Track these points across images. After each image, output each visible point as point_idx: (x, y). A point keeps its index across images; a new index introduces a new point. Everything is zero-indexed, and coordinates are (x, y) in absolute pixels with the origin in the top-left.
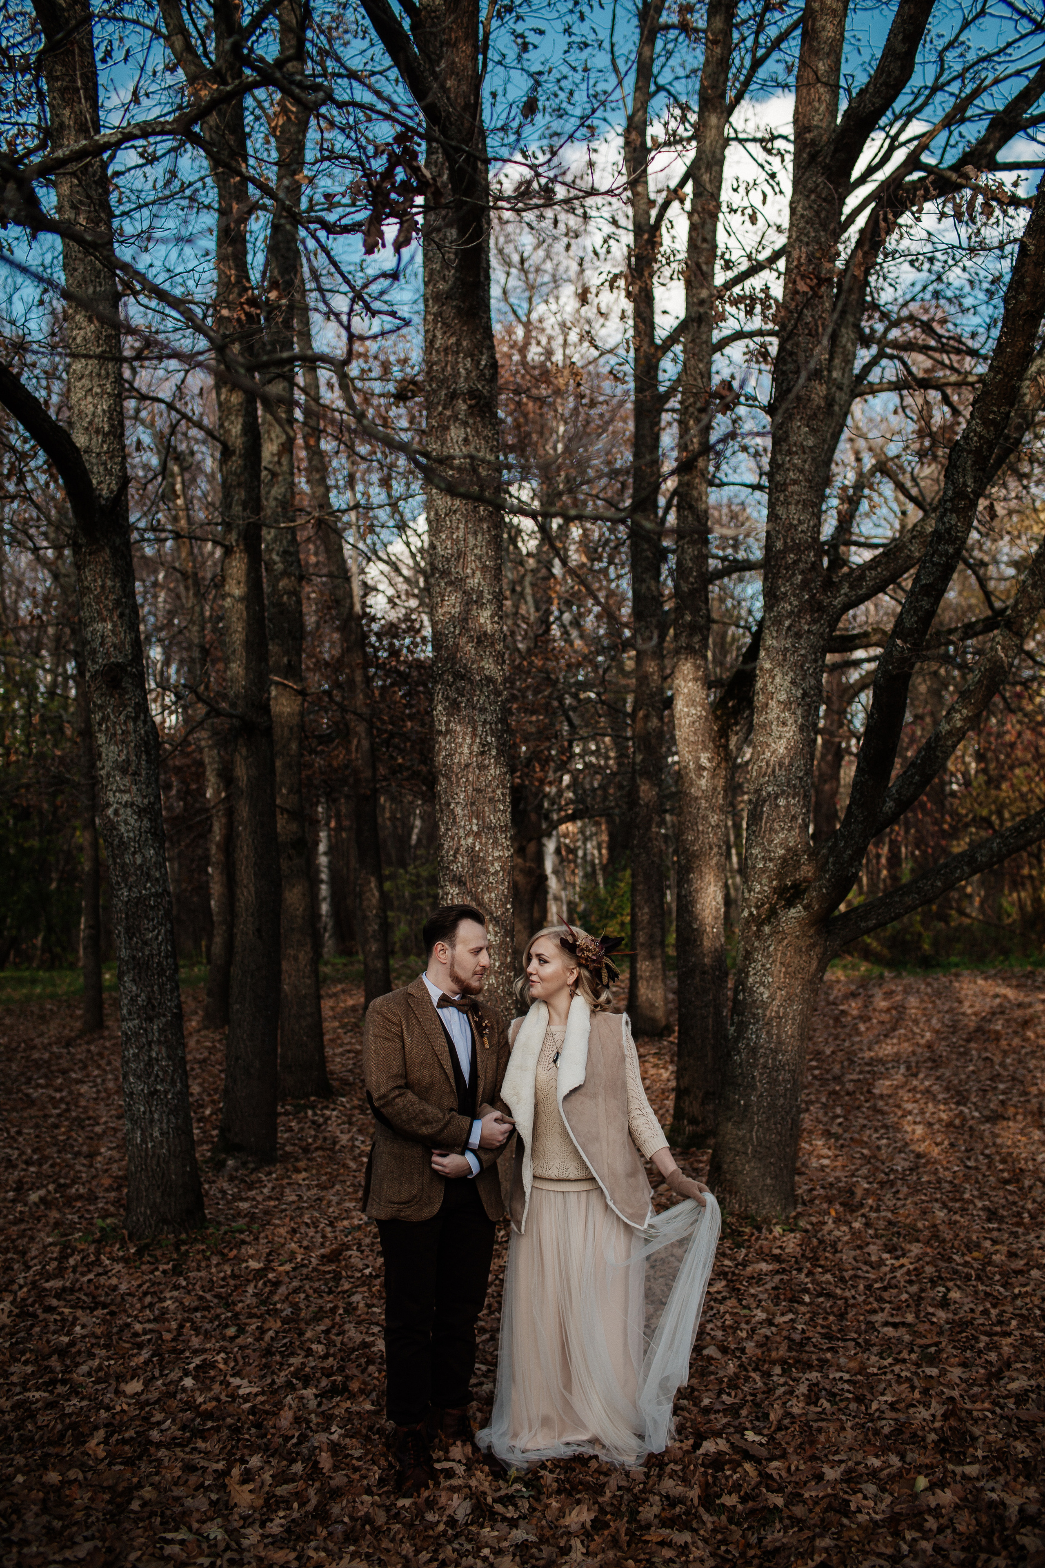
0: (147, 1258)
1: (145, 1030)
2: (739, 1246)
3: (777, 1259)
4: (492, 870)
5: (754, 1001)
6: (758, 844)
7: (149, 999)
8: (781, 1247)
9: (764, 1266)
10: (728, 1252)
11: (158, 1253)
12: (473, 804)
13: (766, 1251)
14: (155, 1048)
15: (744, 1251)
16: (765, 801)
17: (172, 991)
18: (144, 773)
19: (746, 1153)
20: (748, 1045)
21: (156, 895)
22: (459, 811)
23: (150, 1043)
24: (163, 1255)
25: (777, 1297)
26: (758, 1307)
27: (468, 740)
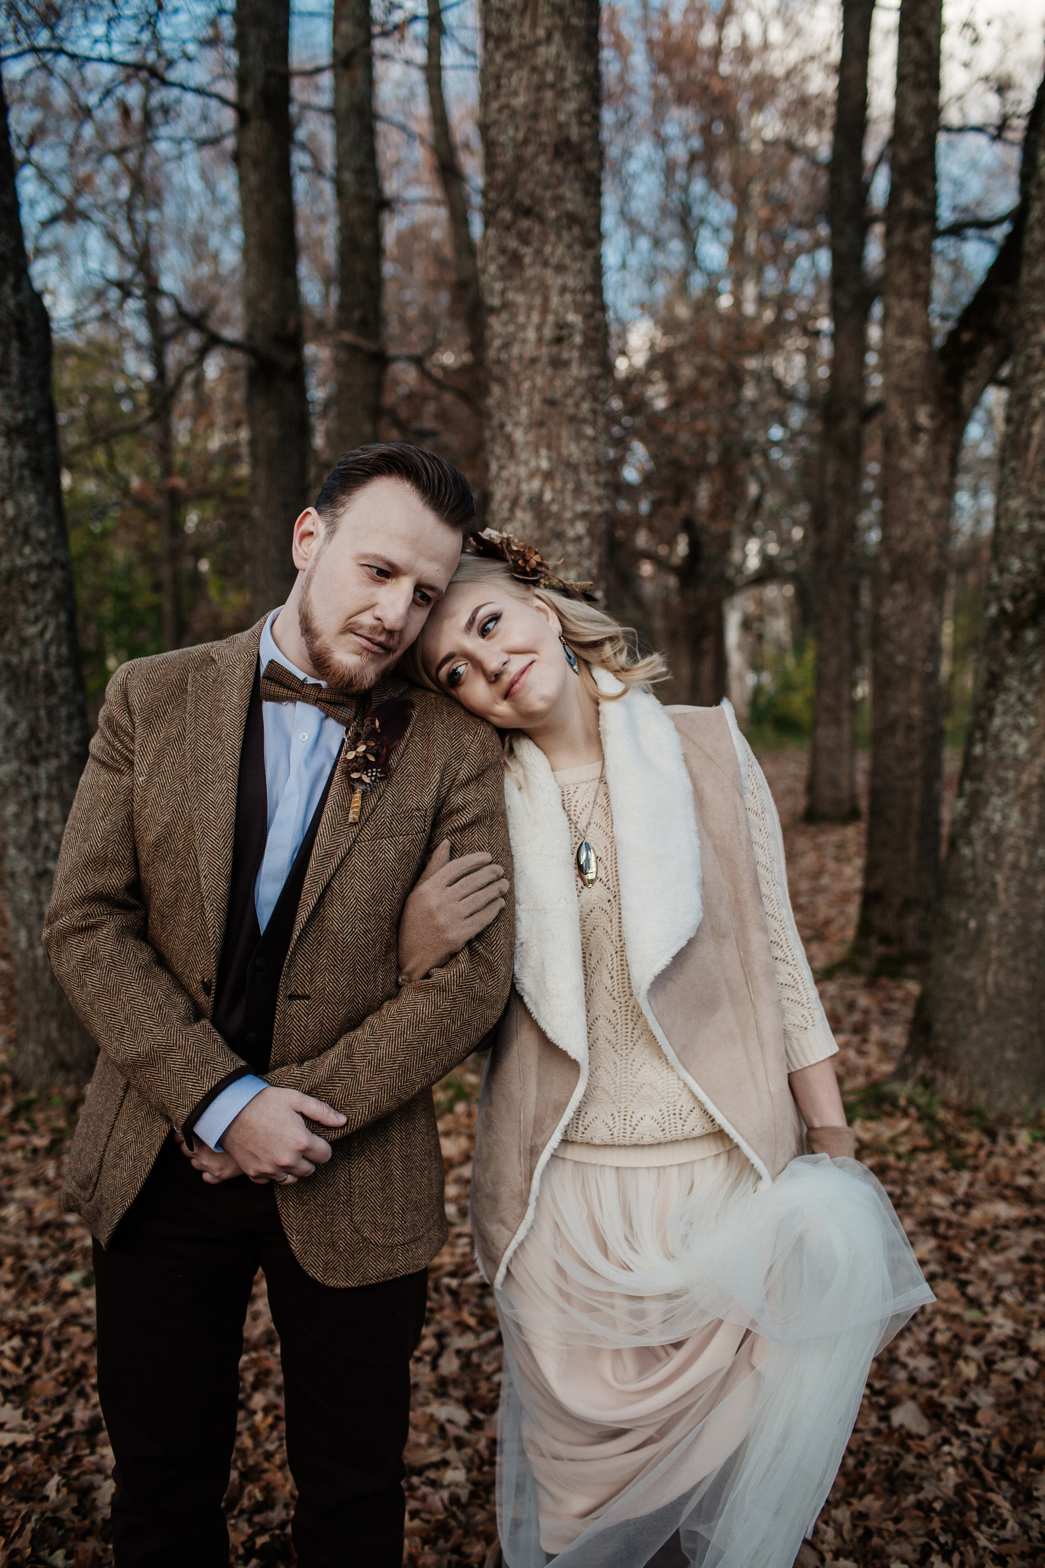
0: (22, 1124)
1: (29, 779)
2: (958, 1165)
3: (1025, 1196)
4: (571, 533)
5: (1001, 759)
6: (1020, 492)
7: (33, 732)
8: (1031, 1173)
9: (1003, 1210)
10: (939, 1176)
11: (39, 1117)
12: (541, 424)
13: (1005, 1177)
14: (43, 805)
15: (966, 1176)
16: (1035, 415)
17: (70, 718)
18: (15, 370)
19: (974, 1008)
20: (987, 831)
21: (39, 566)
22: (519, 436)
23: (36, 798)
24: (48, 1120)
25: (1031, 1280)
26: (997, 1301)
27: (535, 318)
